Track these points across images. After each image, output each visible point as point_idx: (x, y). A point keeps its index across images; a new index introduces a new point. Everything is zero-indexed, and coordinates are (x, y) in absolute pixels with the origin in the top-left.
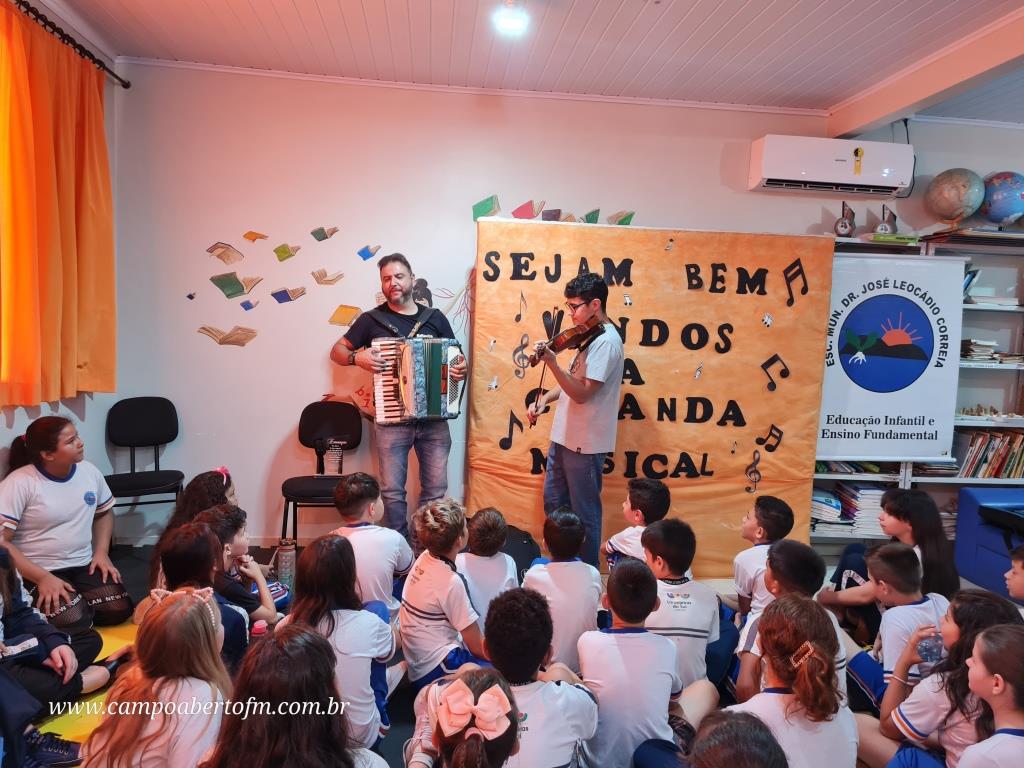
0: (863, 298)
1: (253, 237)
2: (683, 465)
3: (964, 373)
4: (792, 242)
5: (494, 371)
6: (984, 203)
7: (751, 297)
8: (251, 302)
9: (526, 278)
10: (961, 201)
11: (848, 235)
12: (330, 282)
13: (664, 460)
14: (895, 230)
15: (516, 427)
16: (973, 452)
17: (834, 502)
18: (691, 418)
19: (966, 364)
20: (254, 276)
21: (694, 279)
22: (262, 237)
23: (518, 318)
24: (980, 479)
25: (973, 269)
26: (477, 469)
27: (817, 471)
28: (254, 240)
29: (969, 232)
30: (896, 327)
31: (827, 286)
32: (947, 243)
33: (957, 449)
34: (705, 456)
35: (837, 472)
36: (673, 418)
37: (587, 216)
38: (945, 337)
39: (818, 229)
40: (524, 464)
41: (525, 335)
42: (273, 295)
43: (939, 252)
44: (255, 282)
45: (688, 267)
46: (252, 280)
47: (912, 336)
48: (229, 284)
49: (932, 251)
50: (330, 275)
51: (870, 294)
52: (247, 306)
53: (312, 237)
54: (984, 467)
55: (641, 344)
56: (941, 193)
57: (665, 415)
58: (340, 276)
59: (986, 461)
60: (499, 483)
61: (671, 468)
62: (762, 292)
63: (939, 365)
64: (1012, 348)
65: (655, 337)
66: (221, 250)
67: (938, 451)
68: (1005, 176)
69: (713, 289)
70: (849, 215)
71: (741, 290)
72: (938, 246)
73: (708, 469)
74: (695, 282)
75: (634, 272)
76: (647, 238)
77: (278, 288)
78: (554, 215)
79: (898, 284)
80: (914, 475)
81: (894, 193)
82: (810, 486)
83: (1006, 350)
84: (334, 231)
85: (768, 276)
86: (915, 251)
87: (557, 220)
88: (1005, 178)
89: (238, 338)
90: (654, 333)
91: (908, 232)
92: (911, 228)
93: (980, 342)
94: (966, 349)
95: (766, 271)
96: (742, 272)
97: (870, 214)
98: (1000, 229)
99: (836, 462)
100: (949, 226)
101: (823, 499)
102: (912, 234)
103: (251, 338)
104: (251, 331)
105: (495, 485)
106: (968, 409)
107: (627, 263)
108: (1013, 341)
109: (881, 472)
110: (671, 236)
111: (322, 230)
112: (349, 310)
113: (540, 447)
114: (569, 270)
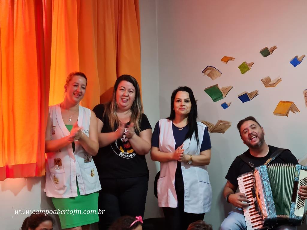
1: (226, 60)
8: (227, 103)
12: (273, 85)
20: (226, 85)
22: (232, 59)
28: (227, 62)
42: (240, 97)
44: (228, 89)
46: (227, 88)
48: (215, 93)
50: (273, 80)
53: (261, 55)
58: (279, 80)
66: (209, 71)
77: (241, 93)
84: (274, 48)
89: (220, 128)
103: (228, 127)
111: (266, 49)
112: (286, 104)
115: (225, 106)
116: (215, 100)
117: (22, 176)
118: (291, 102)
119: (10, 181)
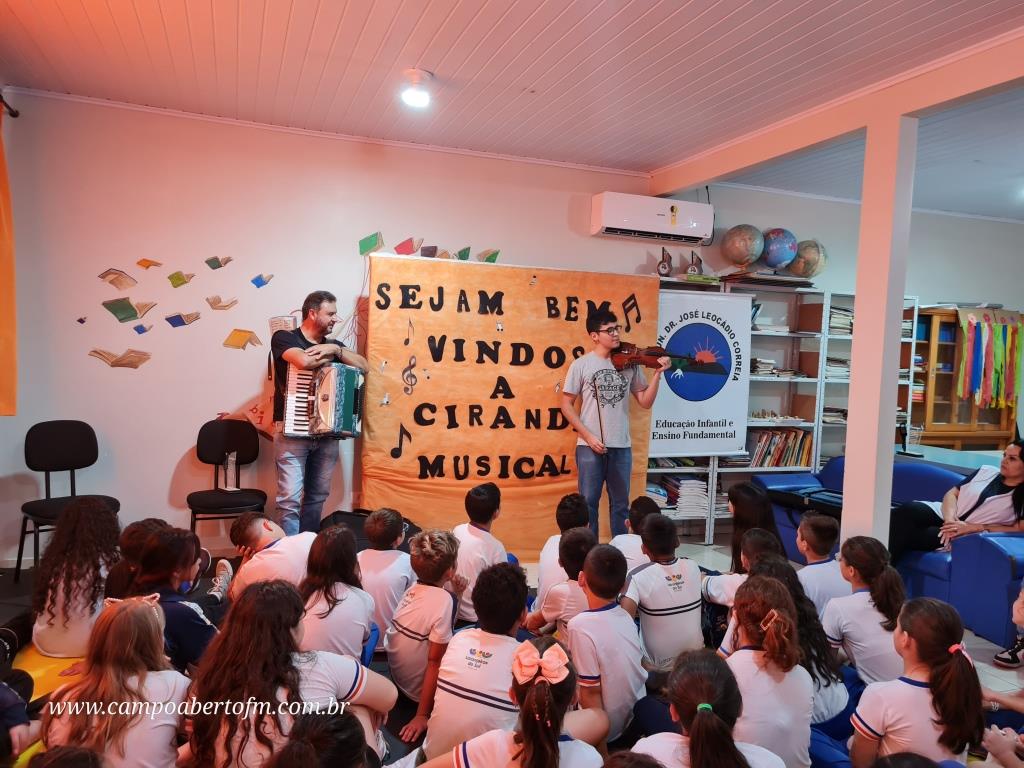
0: (680, 326)
1: (146, 264)
2: (547, 466)
3: (753, 384)
4: (627, 280)
5: (385, 389)
6: (764, 252)
8: (144, 326)
9: (413, 307)
10: (747, 250)
11: (667, 275)
12: (224, 308)
13: (531, 462)
14: (701, 272)
15: (405, 437)
16: (760, 448)
17: (662, 491)
18: (553, 426)
19: (754, 378)
20: (146, 300)
21: (553, 310)
22: (157, 264)
23: (407, 342)
24: (766, 468)
25: (757, 303)
26: (370, 476)
27: (649, 467)
28: (148, 267)
29: (754, 275)
30: (704, 349)
31: (654, 316)
32: (739, 282)
33: (749, 445)
34: (564, 457)
35: (663, 467)
36: (538, 426)
37: (460, 253)
38: (739, 357)
39: (644, 269)
40: (412, 470)
41: (413, 357)
42: (169, 320)
43: (733, 290)
44: (148, 307)
45: (548, 299)
46: (146, 305)
47: (716, 356)
48: (122, 309)
49: (728, 289)
50: (225, 301)
51: (686, 323)
52: (140, 330)
53: (206, 265)
54: (769, 458)
55: (511, 364)
56: (733, 243)
57: (531, 424)
58: (234, 302)
59: (769, 453)
60: (389, 487)
61: (537, 469)
63: (735, 379)
64: (785, 365)
65: (522, 358)
66: (114, 276)
67: (735, 447)
68: (779, 232)
69: (568, 318)
70: (667, 259)
72: (733, 285)
73: (566, 469)
74: (553, 312)
75: (505, 302)
76: (514, 274)
77: (172, 313)
78: (430, 252)
79: (705, 315)
80: (719, 467)
81: (700, 242)
82: (645, 478)
83: (781, 367)
84: (228, 260)
86: (716, 289)
87: (434, 257)
88: (779, 233)
89: (131, 361)
90: (522, 354)
91: (712, 273)
92: (711, 270)
93: (763, 361)
94: (754, 366)
95: (609, 304)
96: (590, 304)
97: (682, 258)
98: (775, 273)
99: (662, 458)
100: (739, 269)
101: (653, 489)
102: (712, 275)
103: (145, 360)
104: (145, 354)
105: (386, 489)
106: (756, 413)
107: (499, 296)
108: (786, 359)
109: (696, 465)
110: (534, 273)
111: (216, 259)
112: (243, 334)
113: (427, 455)
114: (451, 301)
118: (250, 332)
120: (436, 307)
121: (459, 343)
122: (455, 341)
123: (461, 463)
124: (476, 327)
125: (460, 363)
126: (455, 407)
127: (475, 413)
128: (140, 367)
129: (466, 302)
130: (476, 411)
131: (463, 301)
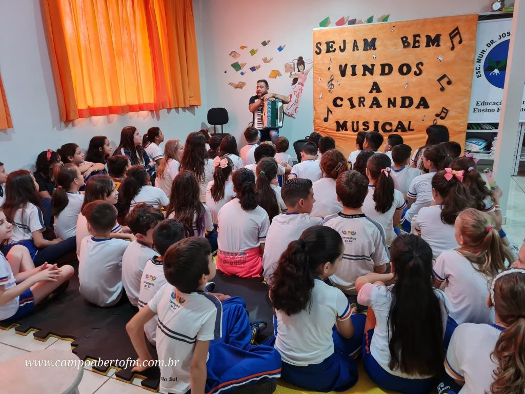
0: (499, 42)
1: (243, 48)
4: (454, 19)
5: (321, 91)
7: (432, 48)
8: (243, 72)
9: (332, 52)
12: (269, 62)
13: (390, 124)
15: (329, 113)
17: (481, 143)
18: (403, 106)
20: (243, 62)
21: (405, 41)
22: (246, 47)
23: (329, 69)
27: (469, 128)
34: (410, 122)
36: (394, 106)
37: (368, 20)
40: (333, 128)
41: (332, 75)
42: (251, 69)
44: (244, 65)
48: (237, 66)
50: (268, 59)
51: (503, 40)
53: (262, 45)
55: (380, 75)
57: (391, 105)
58: (272, 59)
61: (394, 128)
62: (438, 45)
65: (387, 71)
66: (234, 54)
69: (414, 47)
71: (428, 45)
73: (411, 128)
74: (406, 44)
75: (377, 43)
76: (382, 27)
77: (251, 66)
78: (353, 22)
82: (464, 135)
84: (269, 41)
85: (441, 37)
87: (354, 24)
89: (240, 86)
90: (386, 69)
95: (440, 35)
96: (428, 37)
99: (484, 124)
103: (244, 85)
104: (244, 83)
107: (374, 40)
110: (394, 24)
111: (265, 42)
112: (275, 72)
113: (339, 121)
114: (349, 46)
115: (242, 74)
116: (236, 71)
117: (147, 110)
118: (278, 71)
119: (141, 112)
120: (342, 50)
121: (354, 67)
122: (352, 66)
123: (355, 125)
124: (362, 57)
125: (354, 77)
126: (352, 98)
127: (362, 101)
128: (244, 88)
129: (357, 45)
130: (362, 100)
131: (355, 45)
